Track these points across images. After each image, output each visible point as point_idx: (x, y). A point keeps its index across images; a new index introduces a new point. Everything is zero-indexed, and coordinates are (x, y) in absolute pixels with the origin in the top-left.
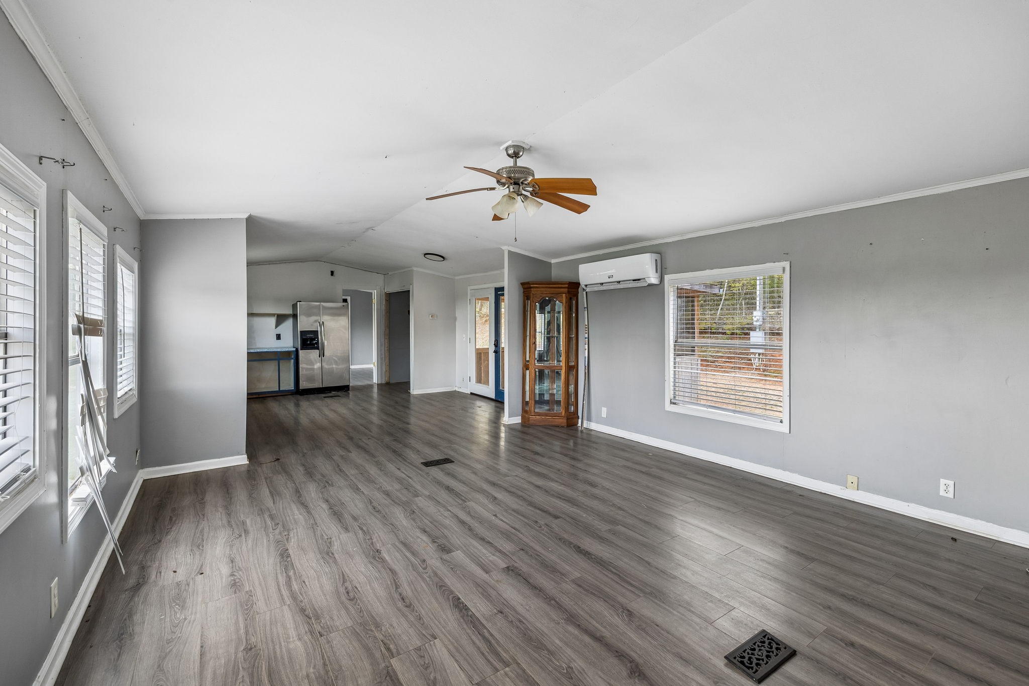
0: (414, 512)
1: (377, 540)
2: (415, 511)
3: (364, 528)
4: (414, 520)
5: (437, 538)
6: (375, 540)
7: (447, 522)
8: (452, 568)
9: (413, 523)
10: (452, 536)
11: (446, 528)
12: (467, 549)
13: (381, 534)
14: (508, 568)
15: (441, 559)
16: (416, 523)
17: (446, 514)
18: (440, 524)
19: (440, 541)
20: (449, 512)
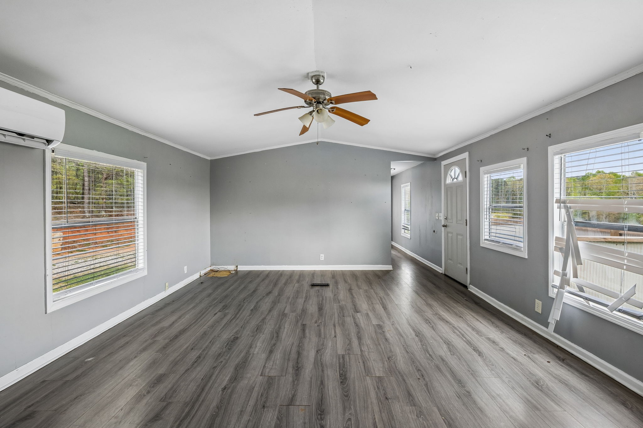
0: (389, 359)
1: (418, 343)
2: (387, 359)
3: (429, 356)
4: (391, 351)
5: (381, 333)
6: (420, 343)
7: (369, 342)
8: (381, 318)
9: (392, 348)
10: (372, 332)
11: (372, 338)
12: (369, 323)
13: (416, 347)
14: (358, 312)
15: (384, 323)
16: (390, 347)
17: (365, 348)
18: (374, 341)
19: (380, 331)
20: (363, 349)
